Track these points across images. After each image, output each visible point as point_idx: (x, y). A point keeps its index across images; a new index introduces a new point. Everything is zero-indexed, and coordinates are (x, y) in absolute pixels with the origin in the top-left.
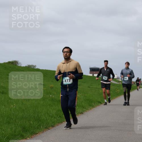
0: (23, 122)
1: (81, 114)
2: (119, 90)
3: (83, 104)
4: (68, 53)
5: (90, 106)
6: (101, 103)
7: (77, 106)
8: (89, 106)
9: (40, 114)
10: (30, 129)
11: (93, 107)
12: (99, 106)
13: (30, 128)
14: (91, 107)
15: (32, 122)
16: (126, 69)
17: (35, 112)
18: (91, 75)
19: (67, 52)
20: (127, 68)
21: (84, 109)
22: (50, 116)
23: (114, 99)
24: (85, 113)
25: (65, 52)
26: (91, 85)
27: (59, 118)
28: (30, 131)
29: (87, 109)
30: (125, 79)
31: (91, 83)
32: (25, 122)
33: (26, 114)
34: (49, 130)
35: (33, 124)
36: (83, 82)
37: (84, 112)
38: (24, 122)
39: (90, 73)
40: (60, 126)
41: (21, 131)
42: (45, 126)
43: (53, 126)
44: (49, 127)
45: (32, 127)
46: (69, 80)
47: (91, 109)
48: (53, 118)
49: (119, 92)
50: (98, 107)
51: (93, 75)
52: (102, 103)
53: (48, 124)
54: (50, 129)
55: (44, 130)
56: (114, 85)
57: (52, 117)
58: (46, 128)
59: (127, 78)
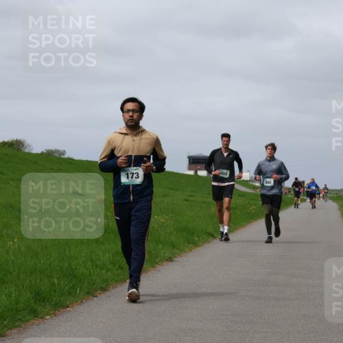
0: (36, 280)
1: (168, 260)
2: (254, 207)
3: (173, 238)
4: (136, 112)
5: (189, 242)
6: (213, 236)
7: (160, 243)
8: (186, 244)
9: (74, 262)
10: (51, 295)
11: (196, 245)
12: (209, 242)
13: (52, 293)
14: (191, 245)
15: (56, 280)
16: (269, 161)
17: (62, 258)
18: (192, 173)
19: (133, 111)
20: (272, 158)
21: (176, 251)
22: (97, 267)
23: (244, 227)
24: (176, 259)
25: (129, 111)
26: (192, 196)
27: (119, 271)
28: (52, 300)
29: (182, 250)
30: (266, 182)
31: (192, 192)
32: (41, 280)
33: (42, 261)
34: (95, 298)
35: (59, 284)
36: (172, 189)
37: (175, 257)
38: (38, 281)
39: (190, 169)
40: (121, 288)
41: (32, 301)
42: (87, 290)
43: (104, 290)
44: (96, 291)
45: (55, 291)
46: (135, 175)
47: (190, 250)
48: (104, 271)
49: (254, 211)
50: (206, 245)
51: (196, 172)
52: (216, 235)
53: (94, 284)
54: (97, 296)
55: (84, 299)
56: (243, 195)
57: (102, 269)
58: (88, 293)
59: (270, 182)
